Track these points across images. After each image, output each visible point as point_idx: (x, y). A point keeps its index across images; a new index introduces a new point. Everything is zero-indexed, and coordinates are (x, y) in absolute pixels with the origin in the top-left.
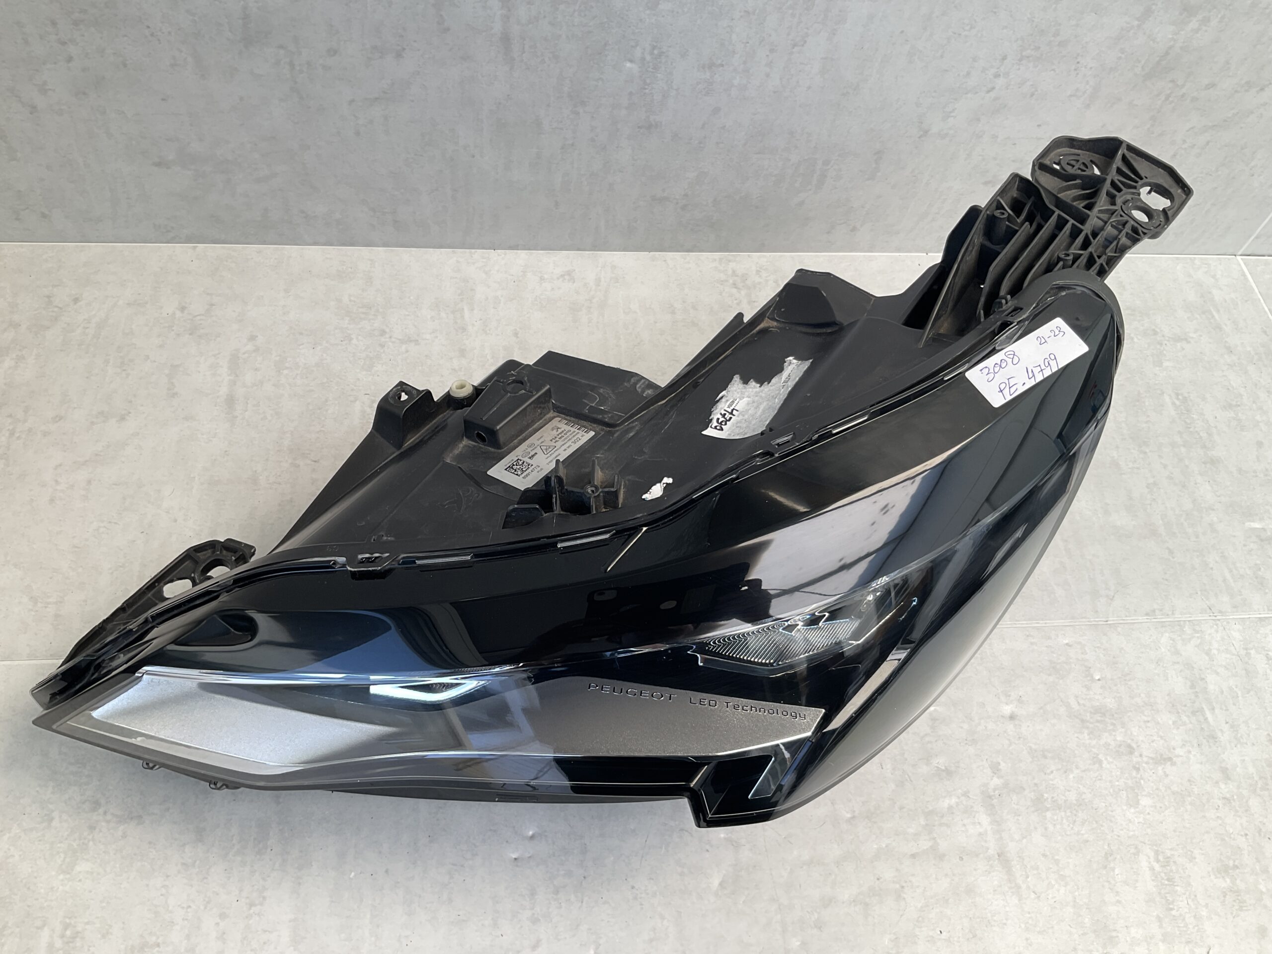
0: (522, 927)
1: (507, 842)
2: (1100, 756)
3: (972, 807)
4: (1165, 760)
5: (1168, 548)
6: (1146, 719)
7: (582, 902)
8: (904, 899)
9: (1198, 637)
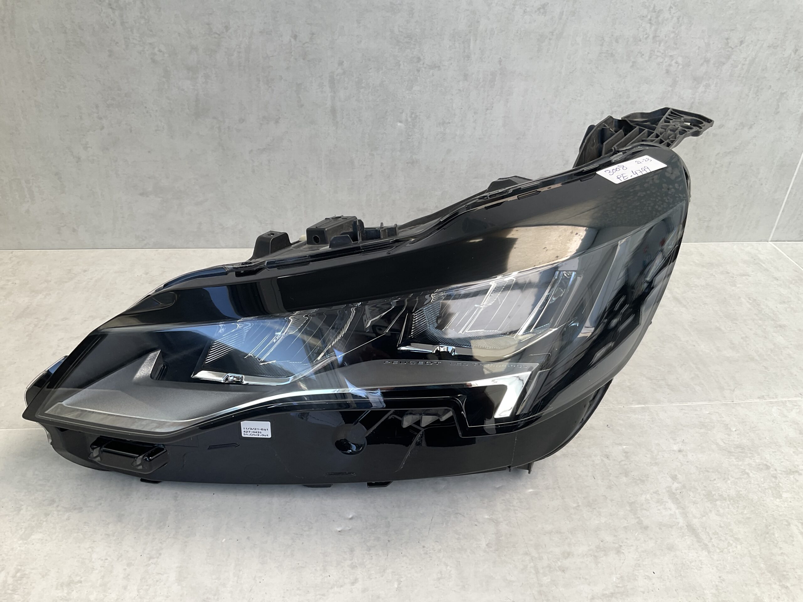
0: (344, 571)
1: (334, 521)
2: (747, 471)
3: (662, 499)
4: (793, 472)
5: (764, 366)
6: (774, 450)
7: (387, 556)
8: (623, 553)
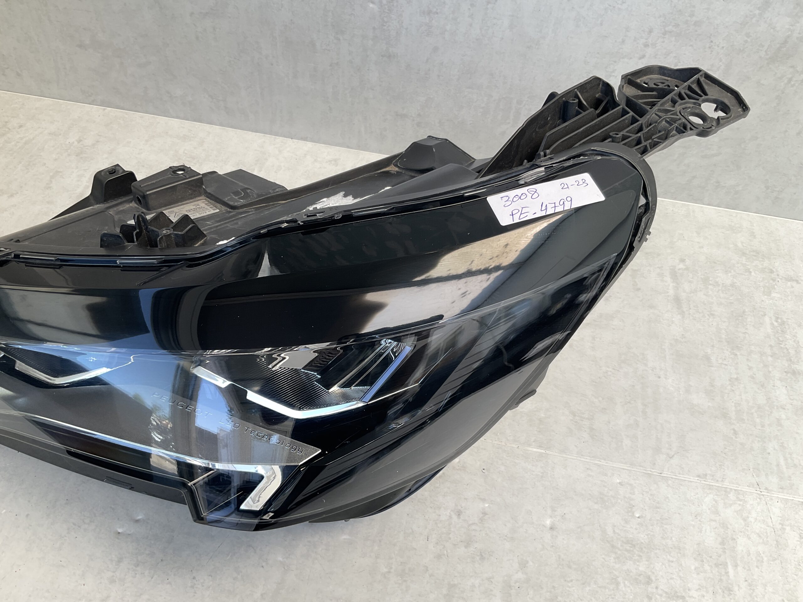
0: (101, 583)
1: (118, 519)
2: (620, 579)
3: (491, 590)
4: (678, 597)
5: (734, 430)
6: (671, 559)
7: (152, 578)
9: (740, 505)
